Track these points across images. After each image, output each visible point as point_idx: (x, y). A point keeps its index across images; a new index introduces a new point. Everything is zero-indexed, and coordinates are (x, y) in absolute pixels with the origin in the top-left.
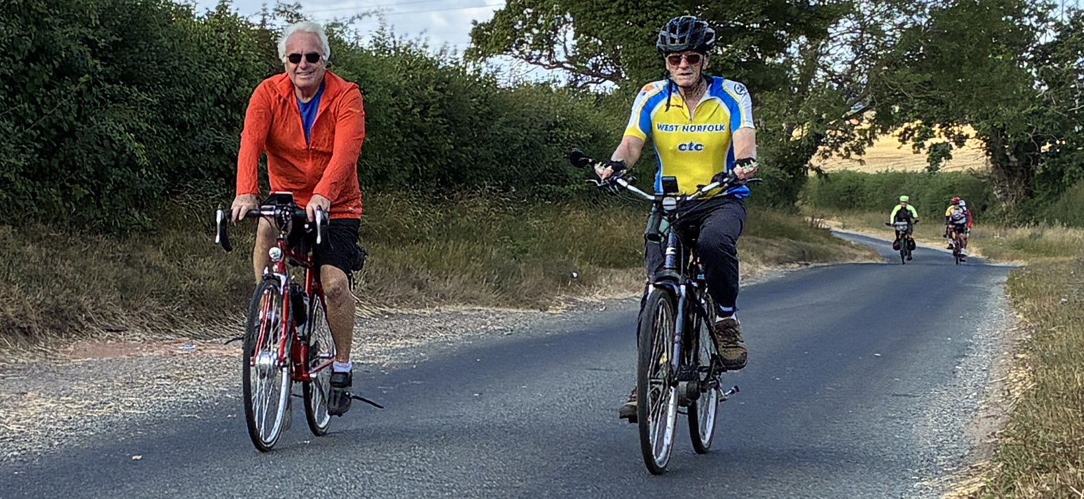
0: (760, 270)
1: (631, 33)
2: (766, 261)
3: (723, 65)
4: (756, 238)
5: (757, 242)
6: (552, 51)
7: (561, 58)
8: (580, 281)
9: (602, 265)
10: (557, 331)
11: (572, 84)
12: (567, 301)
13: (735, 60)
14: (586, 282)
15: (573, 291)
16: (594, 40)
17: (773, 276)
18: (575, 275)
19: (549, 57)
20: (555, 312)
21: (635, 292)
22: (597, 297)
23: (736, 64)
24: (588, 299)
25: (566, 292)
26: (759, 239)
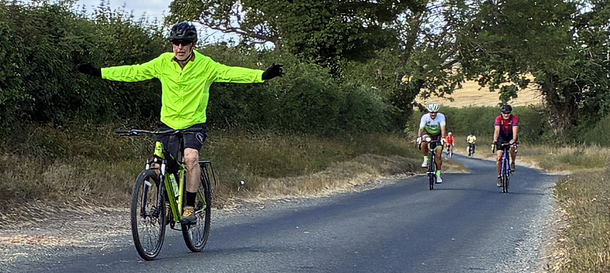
0: (377, 179)
1: (283, 7)
2: (382, 172)
3: (349, 30)
4: (375, 155)
5: (375, 158)
6: (228, 20)
8: (246, 187)
9: (262, 175)
10: (229, 223)
11: (243, 43)
12: (237, 201)
13: (359, 26)
14: (251, 188)
15: (242, 195)
16: (258, 12)
17: (387, 183)
18: (243, 183)
19: (226, 24)
20: (227, 210)
21: (286, 194)
22: (258, 199)
23: (359, 29)
24: (252, 200)
25: (236, 195)
26: (377, 156)
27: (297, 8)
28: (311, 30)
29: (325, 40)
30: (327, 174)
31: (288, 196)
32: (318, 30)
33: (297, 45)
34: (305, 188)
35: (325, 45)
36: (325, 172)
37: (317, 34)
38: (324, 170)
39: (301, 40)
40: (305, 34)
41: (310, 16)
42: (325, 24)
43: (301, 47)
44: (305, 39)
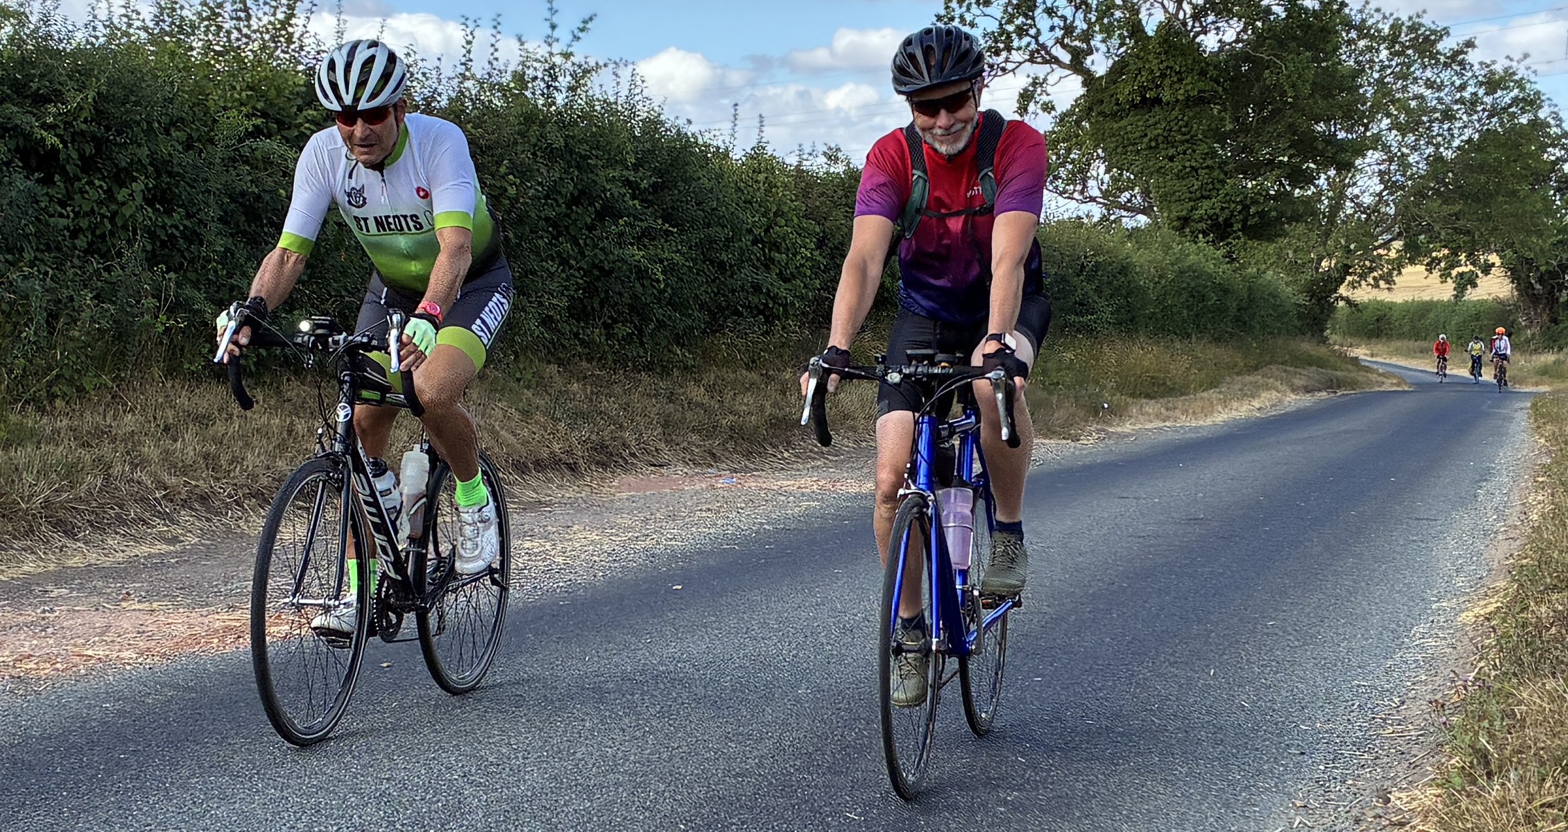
0: (1288, 399)
1: (1161, 168)
2: (1294, 390)
3: (1251, 198)
4: (1284, 367)
5: (1285, 371)
6: (1085, 186)
7: (1095, 192)
8: (1111, 411)
9: (1133, 395)
10: (1087, 461)
11: (1104, 218)
12: (1098, 431)
13: (1264, 193)
14: (1118, 412)
15: (1104, 422)
16: (1126, 174)
17: (1301, 405)
18: (1106, 406)
19: (1082, 192)
20: (1086, 442)
21: (1165, 421)
22: (1127, 428)
23: (1265, 196)
24: (1119, 429)
25: (1098, 423)
26: (1288, 368)
27: (1180, 167)
28: (1198, 199)
29: (1217, 211)
30: (1220, 392)
31: (1167, 424)
32: (1209, 197)
33: (1179, 218)
34: (1191, 411)
35: (1217, 219)
36: (1217, 390)
37: (1206, 204)
38: (1215, 387)
39: (1184, 213)
40: (1191, 203)
41: (1197, 179)
42: (1218, 190)
43: (1185, 221)
44: (1191, 211)
